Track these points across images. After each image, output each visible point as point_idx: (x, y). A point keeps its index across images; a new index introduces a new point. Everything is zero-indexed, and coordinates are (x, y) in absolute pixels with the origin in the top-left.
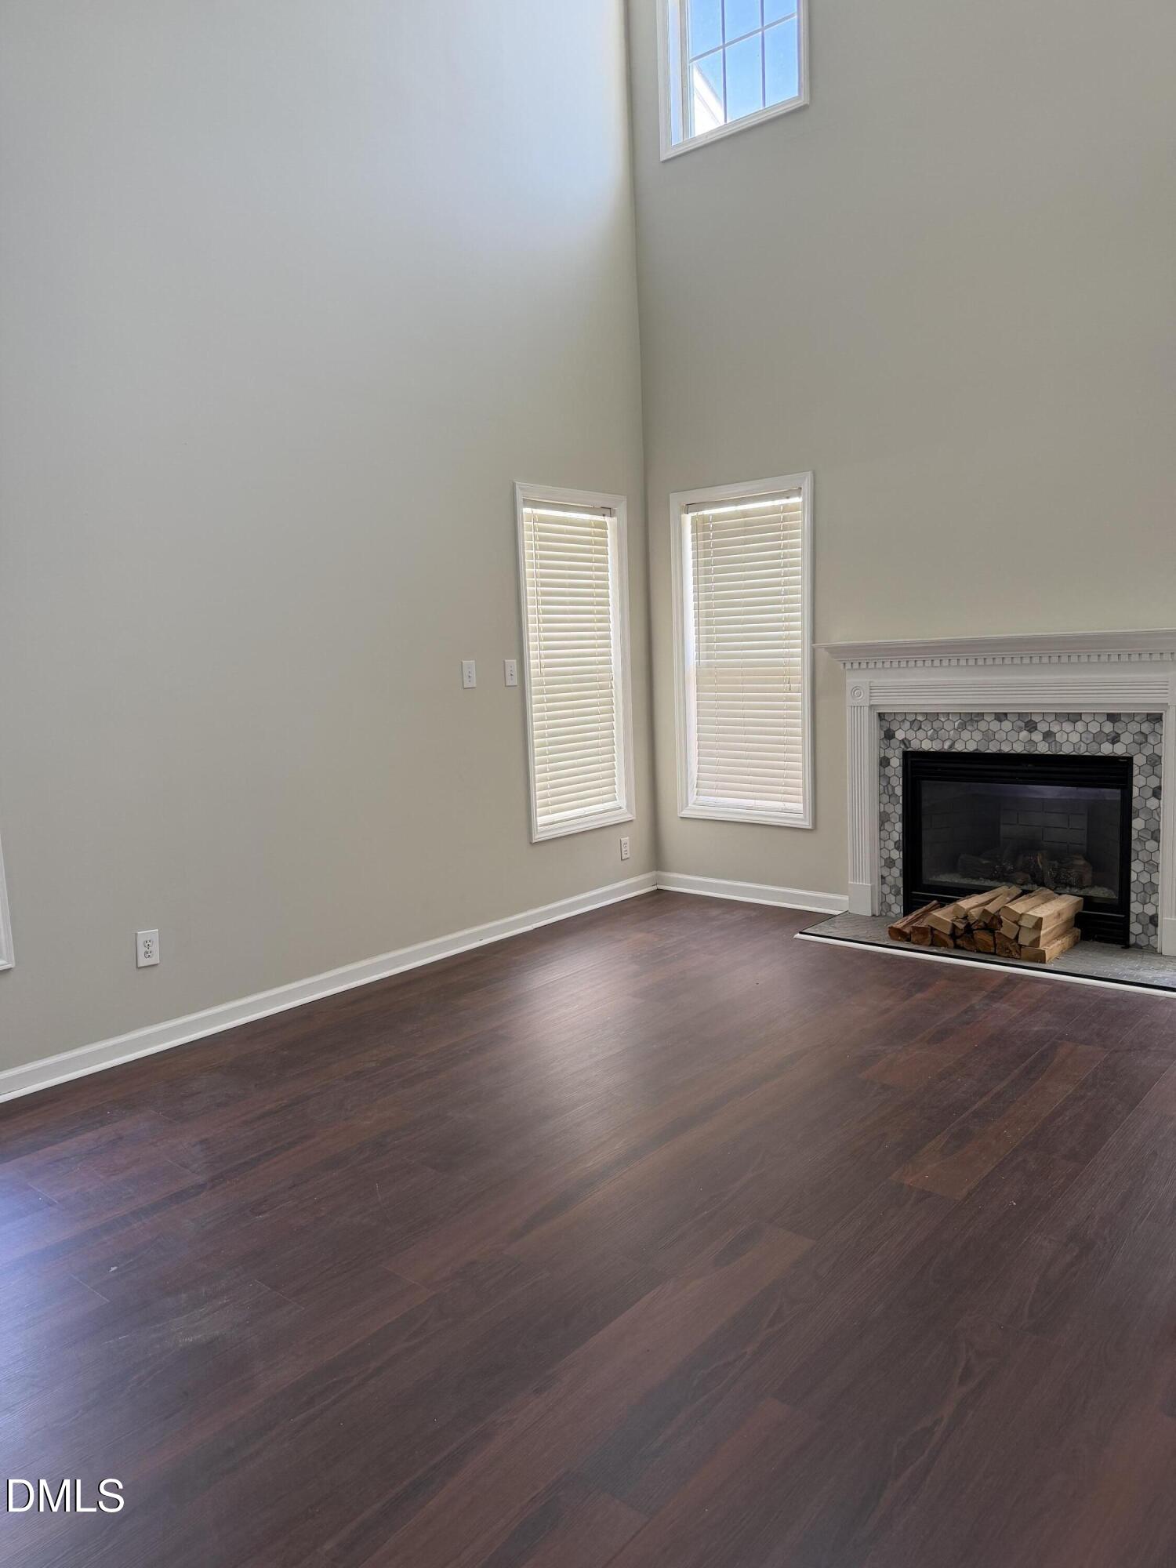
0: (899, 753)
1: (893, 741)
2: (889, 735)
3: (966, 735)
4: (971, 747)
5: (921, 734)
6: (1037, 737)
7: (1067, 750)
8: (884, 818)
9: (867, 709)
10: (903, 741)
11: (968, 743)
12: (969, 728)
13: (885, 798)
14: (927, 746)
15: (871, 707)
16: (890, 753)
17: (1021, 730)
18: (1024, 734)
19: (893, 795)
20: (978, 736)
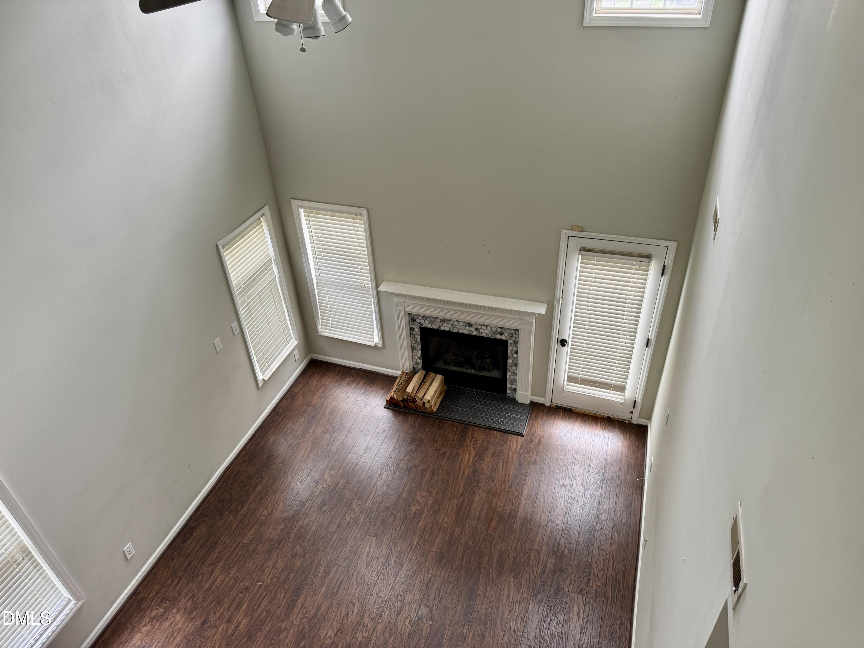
0: (418, 327)
1: (415, 322)
2: (414, 320)
3: (445, 324)
4: (447, 329)
5: (427, 322)
6: (472, 329)
7: (484, 335)
8: (413, 349)
9: (403, 313)
10: (419, 323)
11: (445, 327)
12: (446, 322)
13: (414, 342)
14: (429, 326)
15: (405, 311)
16: (414, 326)
17: (466, 326)
18: (467, 327)
19: (416, 341)
20: (450, 326)
